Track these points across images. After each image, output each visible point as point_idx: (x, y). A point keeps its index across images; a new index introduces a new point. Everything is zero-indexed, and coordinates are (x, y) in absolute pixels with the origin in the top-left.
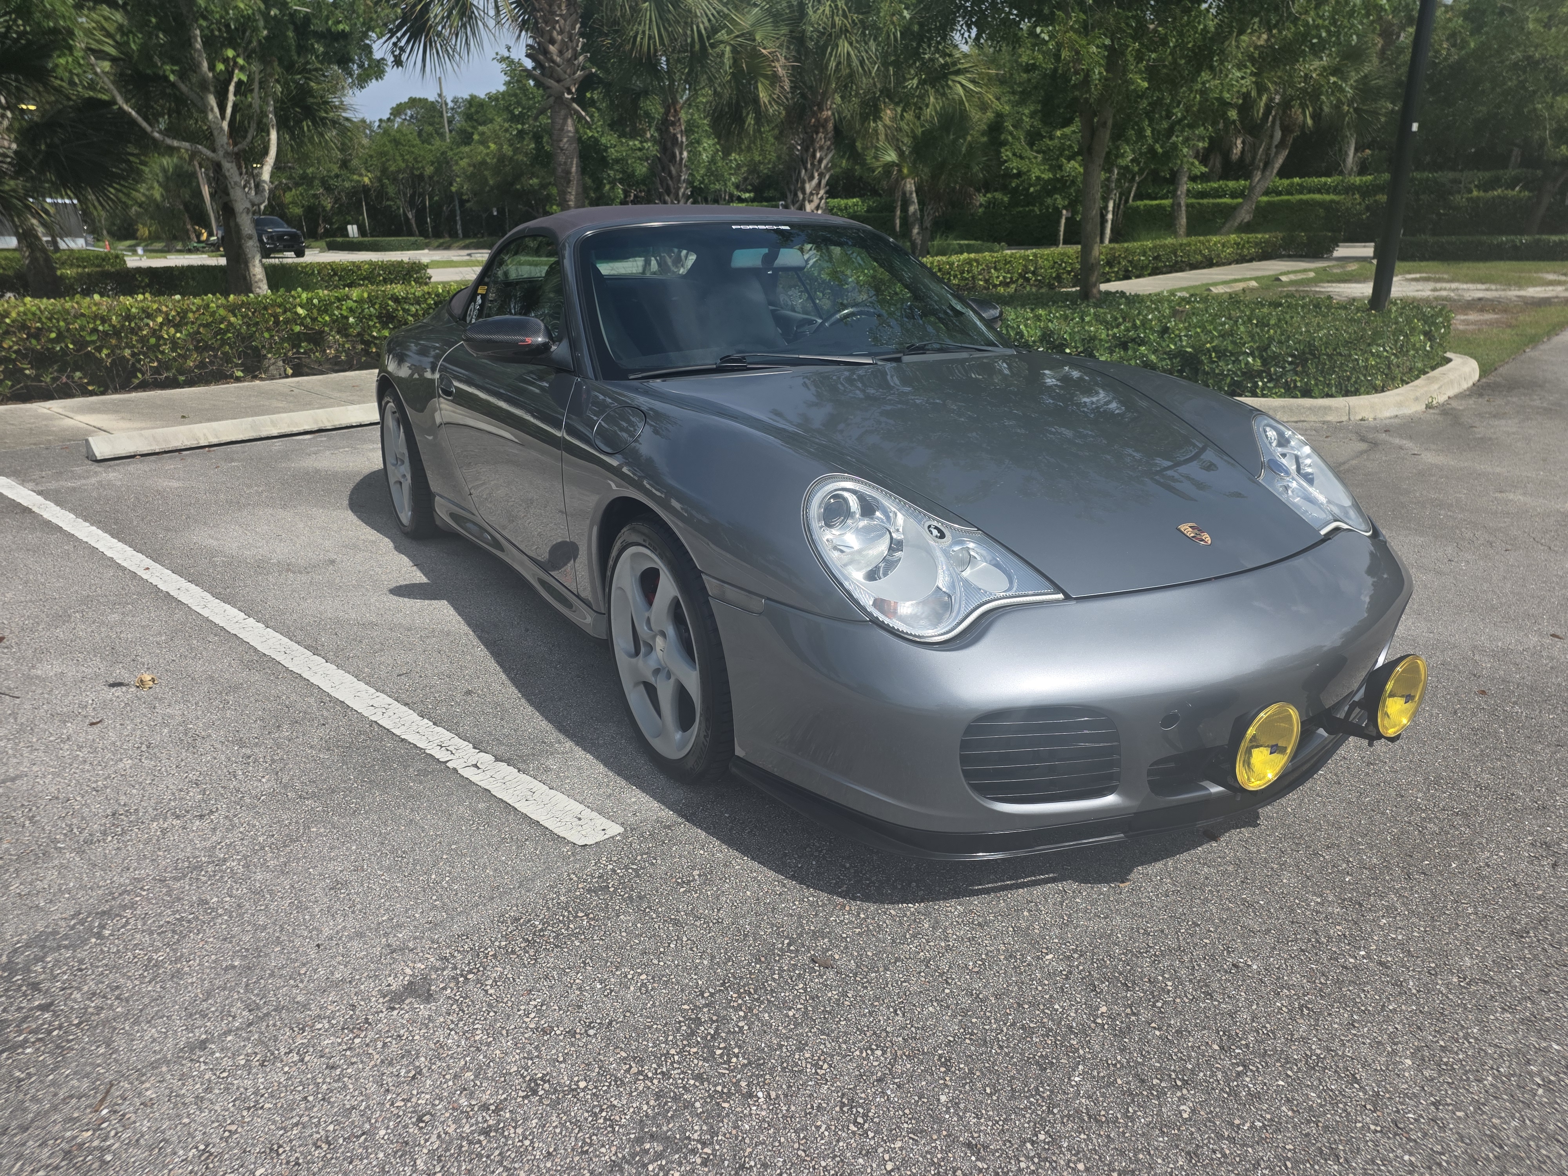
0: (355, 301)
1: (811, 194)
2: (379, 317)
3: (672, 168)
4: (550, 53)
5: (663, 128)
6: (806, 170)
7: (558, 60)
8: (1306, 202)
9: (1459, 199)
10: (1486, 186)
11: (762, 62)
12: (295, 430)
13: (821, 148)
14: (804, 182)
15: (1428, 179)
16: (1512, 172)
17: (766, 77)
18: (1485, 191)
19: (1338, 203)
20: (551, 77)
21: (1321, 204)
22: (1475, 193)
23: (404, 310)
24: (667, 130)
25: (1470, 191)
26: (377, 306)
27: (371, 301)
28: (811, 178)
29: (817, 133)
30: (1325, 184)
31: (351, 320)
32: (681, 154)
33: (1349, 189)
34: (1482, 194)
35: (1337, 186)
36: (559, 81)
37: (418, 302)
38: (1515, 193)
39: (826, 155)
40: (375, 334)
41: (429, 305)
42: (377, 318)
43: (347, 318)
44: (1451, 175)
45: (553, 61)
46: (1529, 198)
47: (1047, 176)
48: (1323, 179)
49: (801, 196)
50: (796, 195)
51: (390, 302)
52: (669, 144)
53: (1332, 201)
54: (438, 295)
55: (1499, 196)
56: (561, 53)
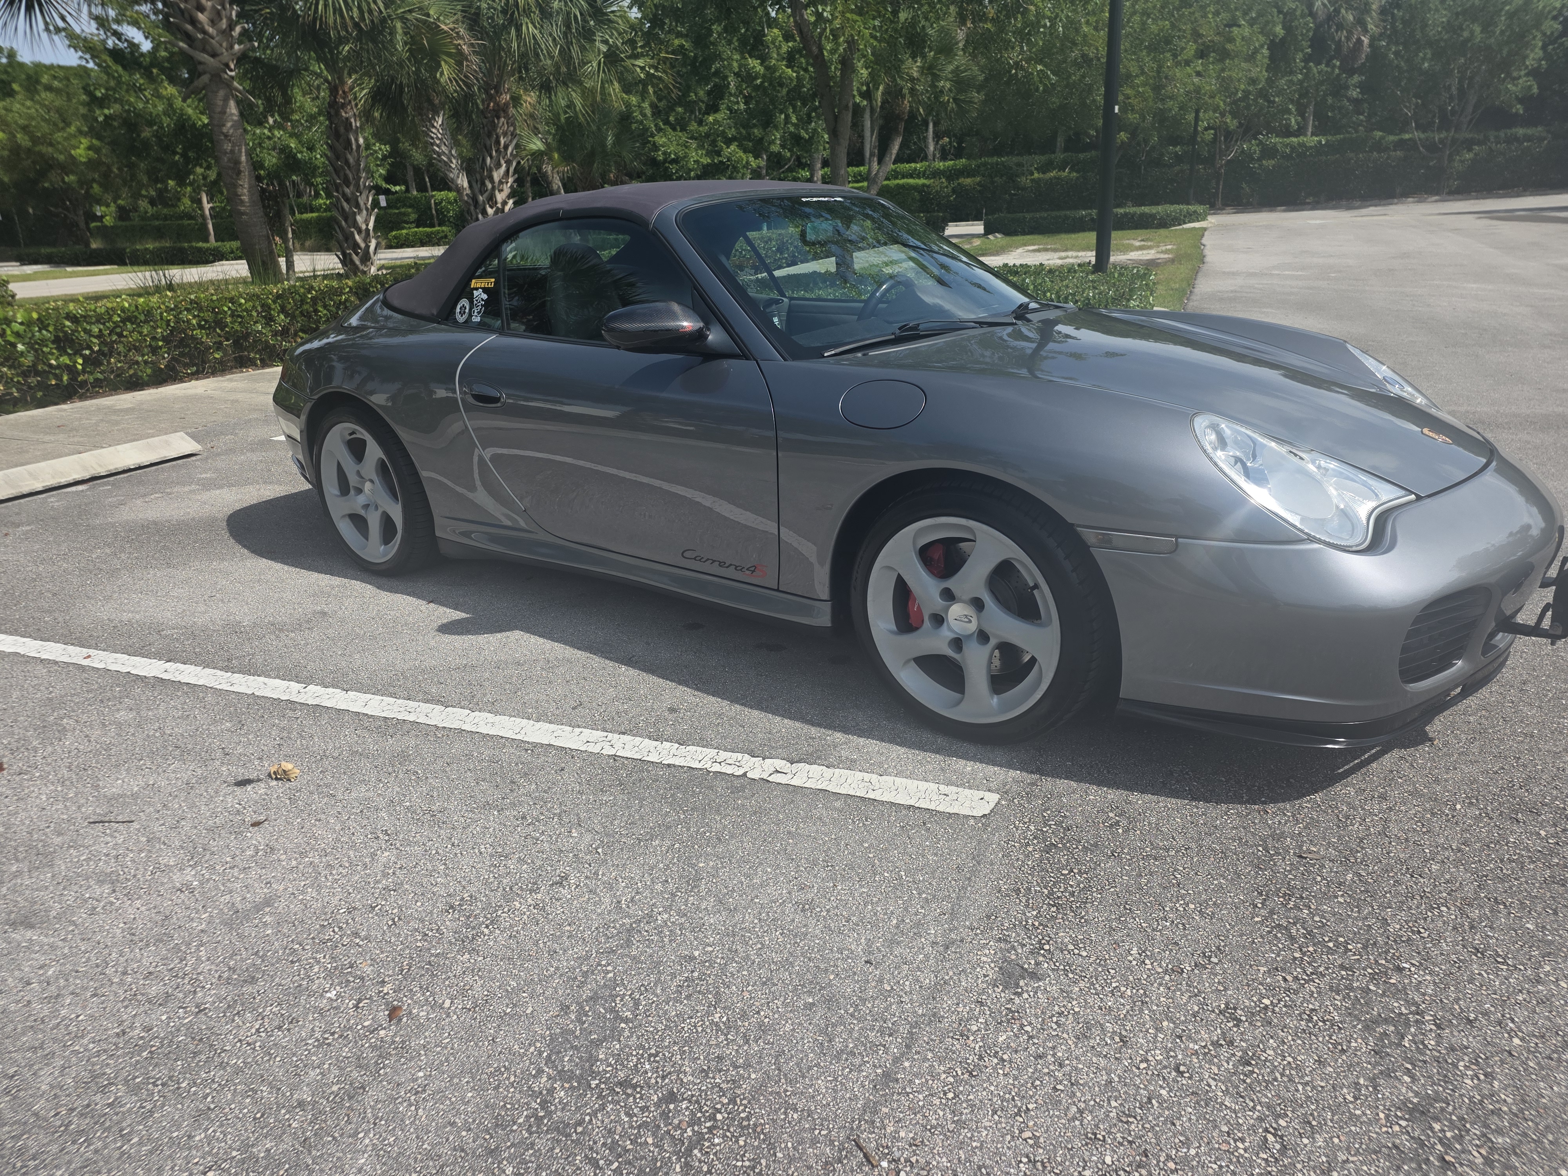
0: (21, 324)
1: (501, 182)
2: (57, 340)
3: (349, 156)
4: (200, 23)
5: (332, 112)
6: (491, 157)
7: (211, 30)
8: (902, 187)
9: (1024, 181)
10: (1043, 169)
11: (443, 38)
12: (63, 481)
13: (505, 134)
14: (490, 170)
15: (997, 164)
16: (1060, 156)
17: (449, 55)
18: (1044, 173)
19: (928, 186)
20: (204, 50)
21: (915, 188)
22: (1036, 175)
23: (85, 330)
24: (337, 113)
25: (1032, 174)
26: (51, 329)
27: (42, 322)
28: (499, 166)
29: (498, 118)
30: (915, 169)
31: (20, 347)
32: (357, 140)
33: (936, 174)
34: (1041, 176)
35: (925, 171)
36: (214, 55)
37: (99, 319)
38: (1066, 174)
39: (511, 141)
40: (53, 362)
41: (114, 323)
42: (53, 342)
43: (14, 345)
44: (1015, 159)
45: (204, 32)
46: (1077, 178)
47: (706, 161)
48: (913, 165)
49: (490, 186)
50: (483, 184)
51: (68, 323)
52: (342, 130)
53: (924, 185)
54: (123, 310)
55: (1055, 178)
56: (213, 22)
